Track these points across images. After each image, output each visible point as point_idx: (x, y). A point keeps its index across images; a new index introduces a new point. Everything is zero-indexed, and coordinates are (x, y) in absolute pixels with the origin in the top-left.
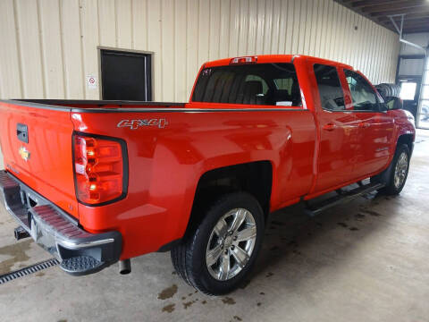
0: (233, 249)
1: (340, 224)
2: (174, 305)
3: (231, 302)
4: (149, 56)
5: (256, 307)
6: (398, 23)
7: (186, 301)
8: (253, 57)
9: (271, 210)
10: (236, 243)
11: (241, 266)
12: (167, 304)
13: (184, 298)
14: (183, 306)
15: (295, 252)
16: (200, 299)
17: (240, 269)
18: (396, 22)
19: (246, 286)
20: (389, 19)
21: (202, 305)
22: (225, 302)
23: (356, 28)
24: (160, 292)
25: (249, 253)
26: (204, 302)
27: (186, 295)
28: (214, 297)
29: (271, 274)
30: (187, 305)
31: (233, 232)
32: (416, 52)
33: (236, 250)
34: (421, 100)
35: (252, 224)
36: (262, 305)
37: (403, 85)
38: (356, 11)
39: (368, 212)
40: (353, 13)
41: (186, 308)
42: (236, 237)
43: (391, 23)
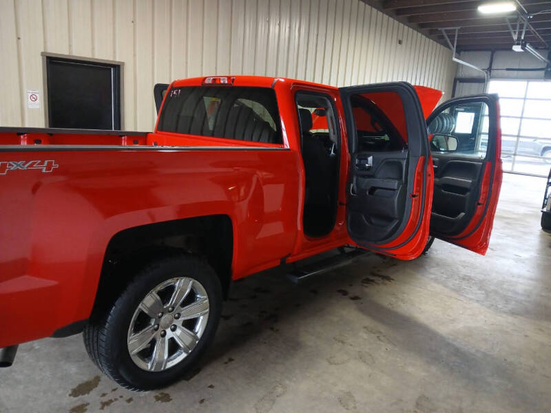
0: (173, 330)
1: (340, 291)
2: (88, 404)
3: (166, 398)
4: (117, 68)
5: (197, 406)
6: (452, 37)
7: (105, 399)
8: (229, 78)
9: (234, 277)
10: (179, 323)
11: (186, 352)
12: (79, 403)
13: (104, 395)
14: (100, 406)
15: (272, 329)
16: (124, 396)
17: (184, 355)
18: (449, 36)
19: (191, 377)
20: (440, 31)
21: (126, 404)
22: (157, 398)
23: (400, 42)
24: (75, 386)
25: (199, 335)
26: (130, 400)
27: (108, 391)
28: (143, 394)
29: (231, 360)
30: (104, 404)
31: (173, 308)
32: (475, 75)
33: (178, 332)
34: (480, 134)
35: (202, 297)
36: (206, 403)
37: (460, 114)
38: (400, 21)
39: (379, 276)
40: (396, 22)
41: (102, 408)
42: (179, 314)
43: (442, 37)
